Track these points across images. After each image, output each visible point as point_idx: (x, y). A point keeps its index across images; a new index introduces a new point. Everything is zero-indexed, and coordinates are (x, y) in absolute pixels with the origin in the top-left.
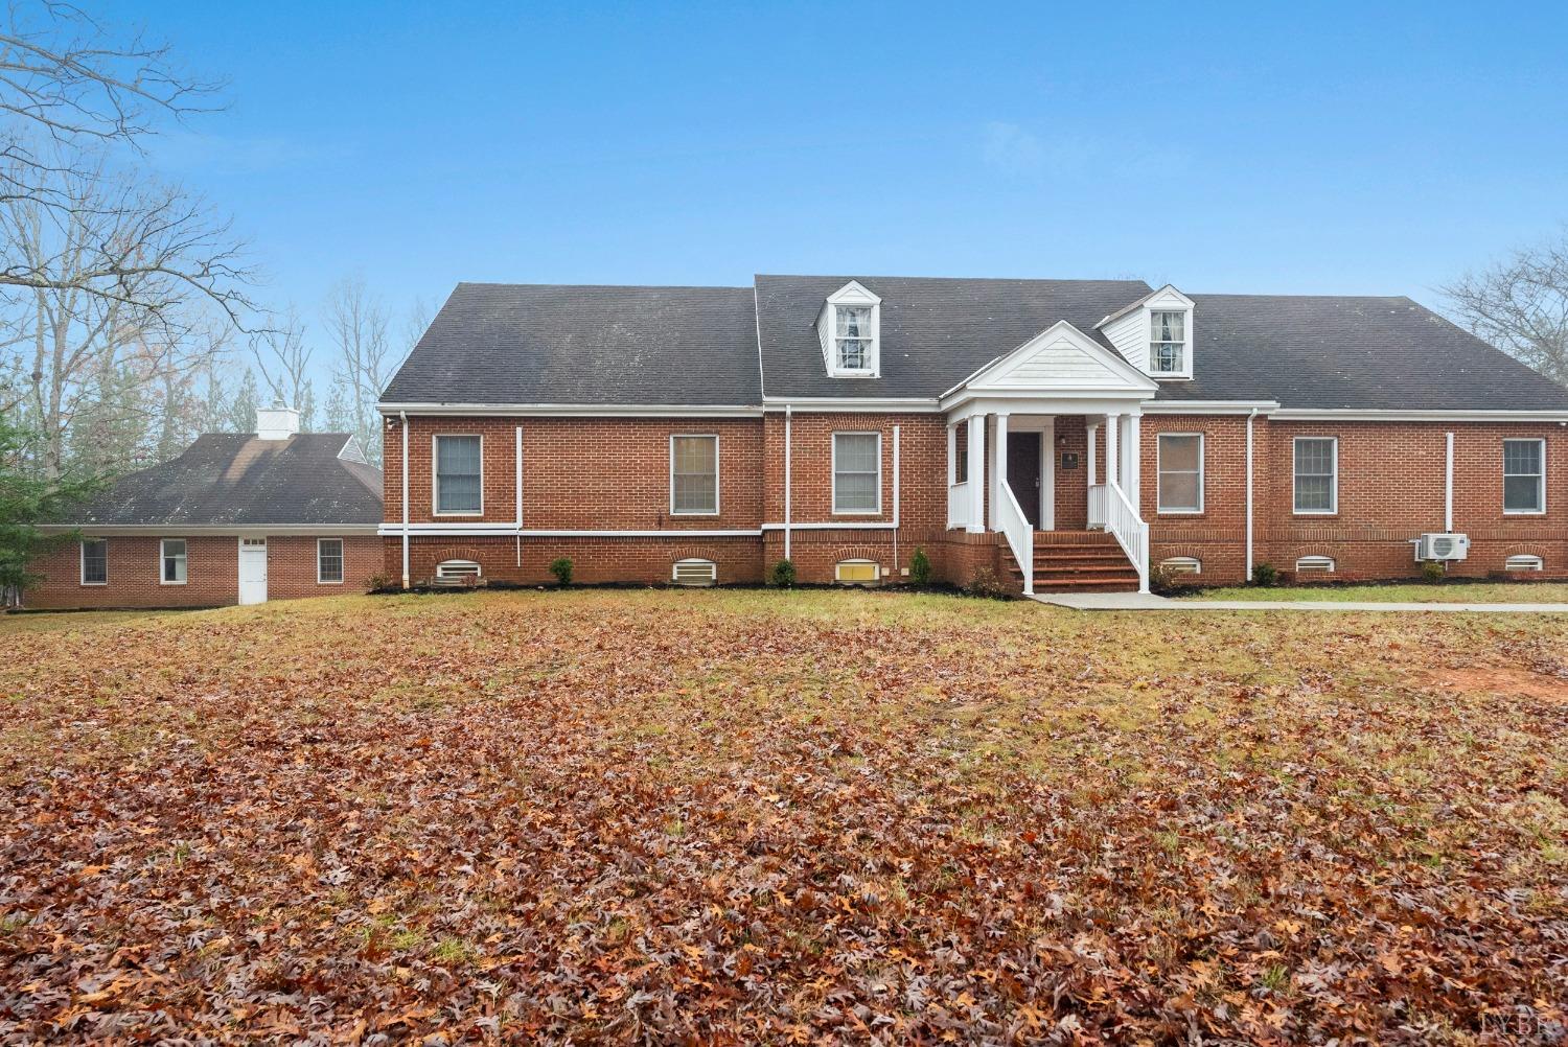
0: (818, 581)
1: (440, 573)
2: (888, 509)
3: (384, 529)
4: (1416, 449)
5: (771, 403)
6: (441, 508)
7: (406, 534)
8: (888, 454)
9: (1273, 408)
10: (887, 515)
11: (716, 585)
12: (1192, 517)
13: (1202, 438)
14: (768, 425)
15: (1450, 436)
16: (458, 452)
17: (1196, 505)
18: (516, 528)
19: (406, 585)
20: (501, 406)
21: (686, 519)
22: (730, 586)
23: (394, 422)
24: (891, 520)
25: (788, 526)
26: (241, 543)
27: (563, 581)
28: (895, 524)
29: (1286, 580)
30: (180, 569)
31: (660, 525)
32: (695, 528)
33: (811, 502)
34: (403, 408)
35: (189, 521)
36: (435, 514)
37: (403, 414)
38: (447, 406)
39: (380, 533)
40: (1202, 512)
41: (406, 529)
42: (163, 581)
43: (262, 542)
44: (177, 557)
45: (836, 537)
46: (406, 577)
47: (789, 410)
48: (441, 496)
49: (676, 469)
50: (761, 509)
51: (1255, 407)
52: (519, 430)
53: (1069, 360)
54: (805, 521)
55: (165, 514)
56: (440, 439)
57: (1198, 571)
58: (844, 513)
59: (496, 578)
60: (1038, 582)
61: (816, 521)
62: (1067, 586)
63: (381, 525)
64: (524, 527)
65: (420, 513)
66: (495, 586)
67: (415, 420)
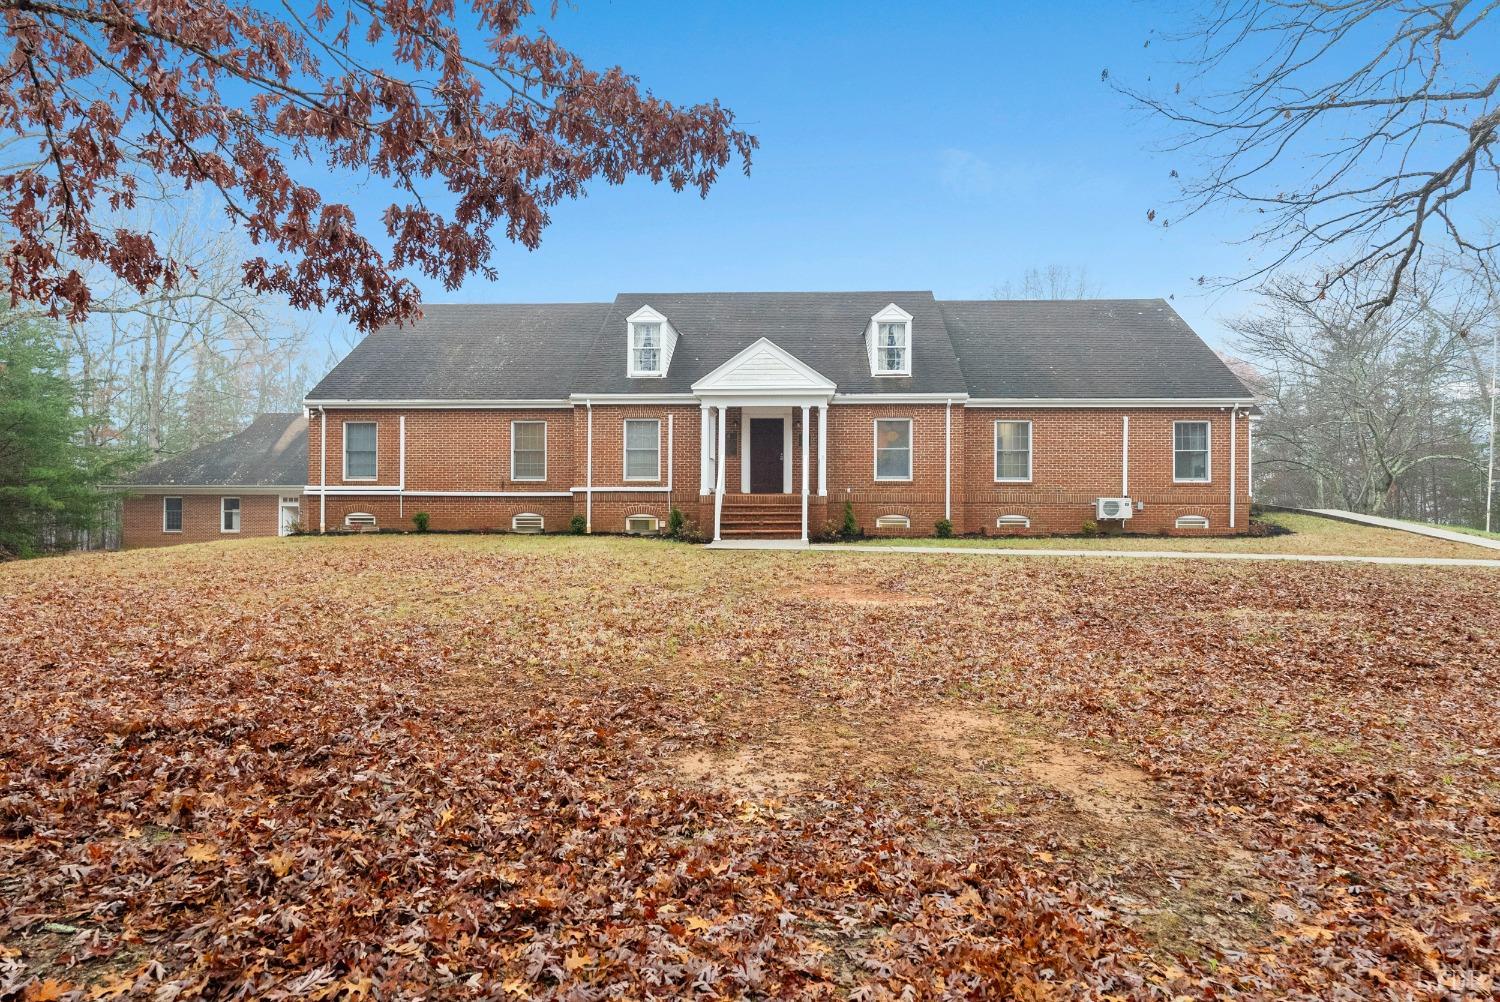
0: (613, 531)
1: (347, 522)
2: (665, 476)
3: (308, 490)
4: (1097, 430)
5: (578, 398)
6: (350, 474)
7: (323, 494)
8: (665, 435)
9: (964, 398)
10: (664, 483)
11: (543, 533)
12: (903, 484)
13: (911, 423)
14: (576, 414)
15: (1126, 419)
16: (360, 435)
17: (906, 474)
18: (400, 490)
19: (323, 530)
20: (389, 402)
21: (522, 484)
22: (554, 534)
23: (315, 411)
24: (666, 485)
25: (589, 489)
26: (281, 500)
27: (422, 528)
28: (669, 488)
29: (982, 534)
30: (236, 520)
31: (503, 486)
32: (526, 491)
33: (608, 470)
34: (320, 403)
35: (243, 483)
36: (344, 479)
37: (320, 408)
38: (351, 402)
39: (305, 493)
40: (911, 480)
41: (323, 490)
42: (223, 530)
43: (296, 500)
44: (234, 511)
45: (625, 498)
46: (322, 524)
47: (588, 404)
48: (350, 466)
49: (516, 447)
50: (572, 476)
51: (950, 398)
52: (402, 419)
53: (769, 367)
54: (603, 485)
55: (224, 477)
56: (349, 425)
57: (908, 526)
58: (633, 480)
59: (386, 526)
60: (724, 531)
61: (611, 485)
62: (748, 534)
63: (307, 487)
64: (406, 489)
65: (334, 478)
66: (383, 532)
67: (330, 412)
